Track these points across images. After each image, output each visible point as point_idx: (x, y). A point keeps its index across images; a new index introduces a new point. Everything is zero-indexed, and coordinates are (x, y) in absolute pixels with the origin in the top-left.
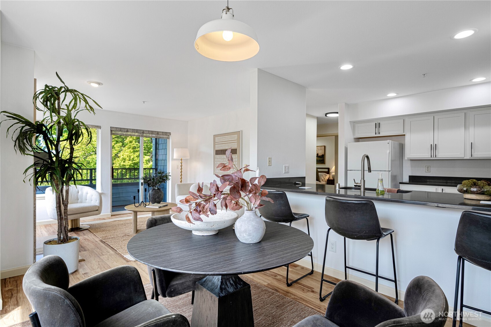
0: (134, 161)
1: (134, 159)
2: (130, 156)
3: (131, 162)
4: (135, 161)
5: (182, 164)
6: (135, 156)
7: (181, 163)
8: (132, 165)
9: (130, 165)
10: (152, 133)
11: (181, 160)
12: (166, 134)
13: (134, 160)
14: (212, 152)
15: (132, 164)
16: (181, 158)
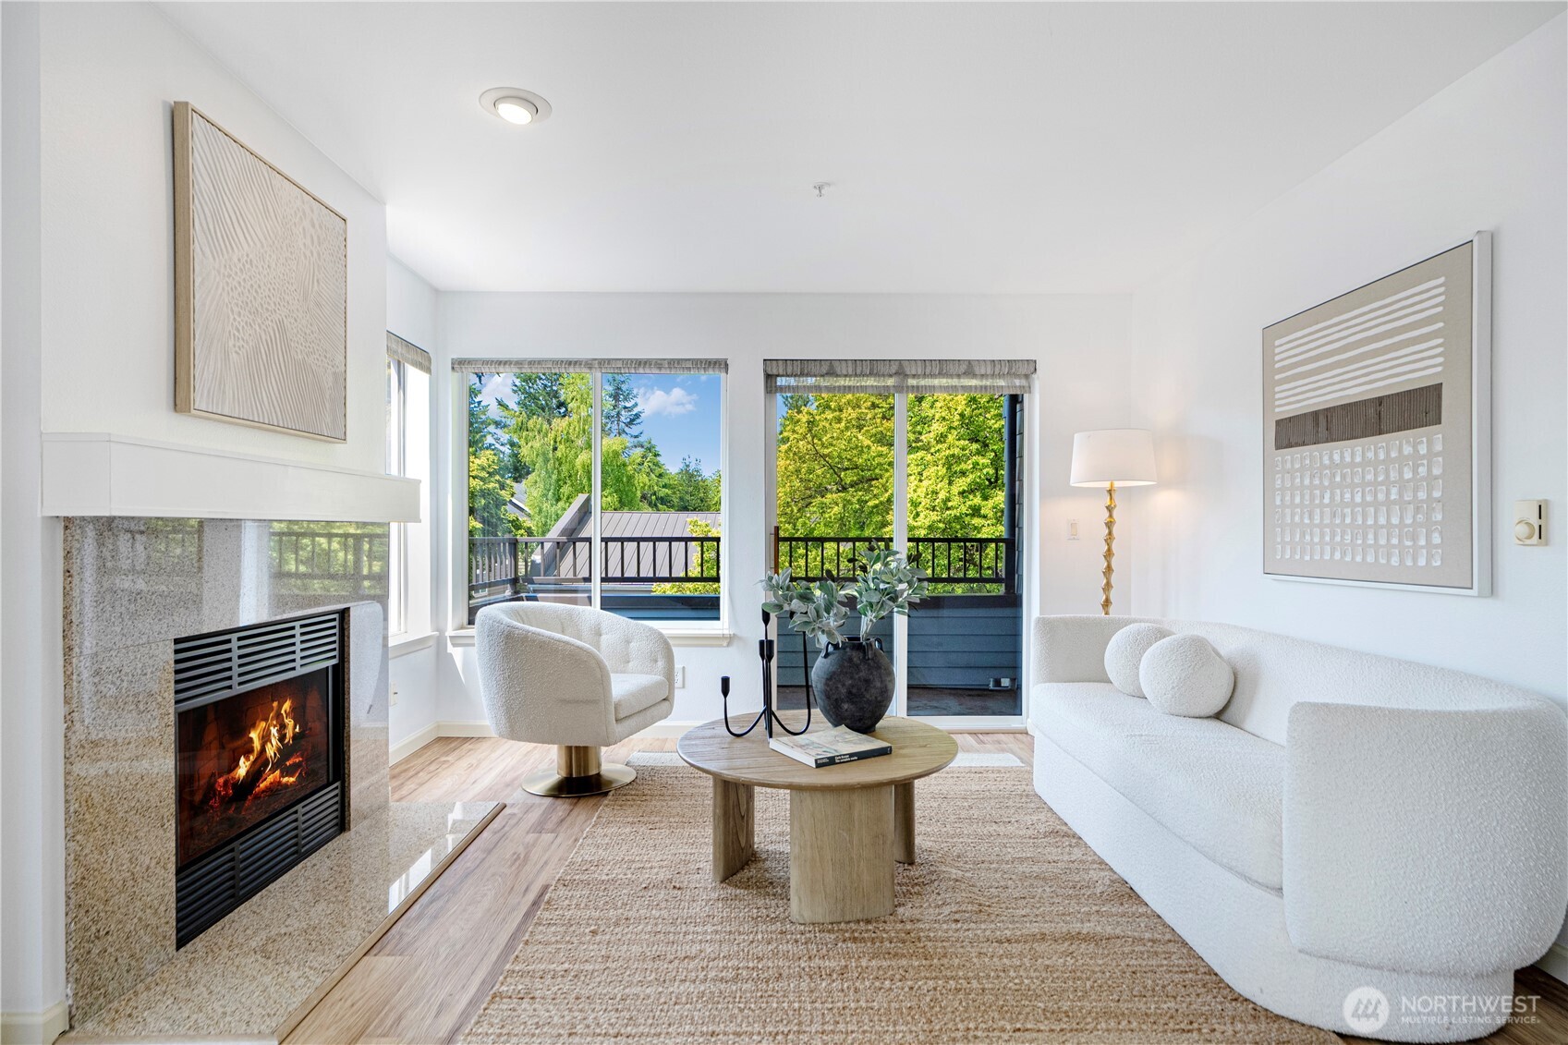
0: (948, 512)
1: (950, 504)
2: (933, 492)
3: (934, 516)
4: (953, 512)
5: (1111, 516)
6: (955, 490)
7: (1110, 509)
8: (941, 525)
9: (930, 528)
10: (941, 370)
11: (1110, 492)
12: (1010, 368)
13: (948, 509)
14: (1252, 433)
15: (940, 521)
16: (1107, 485)
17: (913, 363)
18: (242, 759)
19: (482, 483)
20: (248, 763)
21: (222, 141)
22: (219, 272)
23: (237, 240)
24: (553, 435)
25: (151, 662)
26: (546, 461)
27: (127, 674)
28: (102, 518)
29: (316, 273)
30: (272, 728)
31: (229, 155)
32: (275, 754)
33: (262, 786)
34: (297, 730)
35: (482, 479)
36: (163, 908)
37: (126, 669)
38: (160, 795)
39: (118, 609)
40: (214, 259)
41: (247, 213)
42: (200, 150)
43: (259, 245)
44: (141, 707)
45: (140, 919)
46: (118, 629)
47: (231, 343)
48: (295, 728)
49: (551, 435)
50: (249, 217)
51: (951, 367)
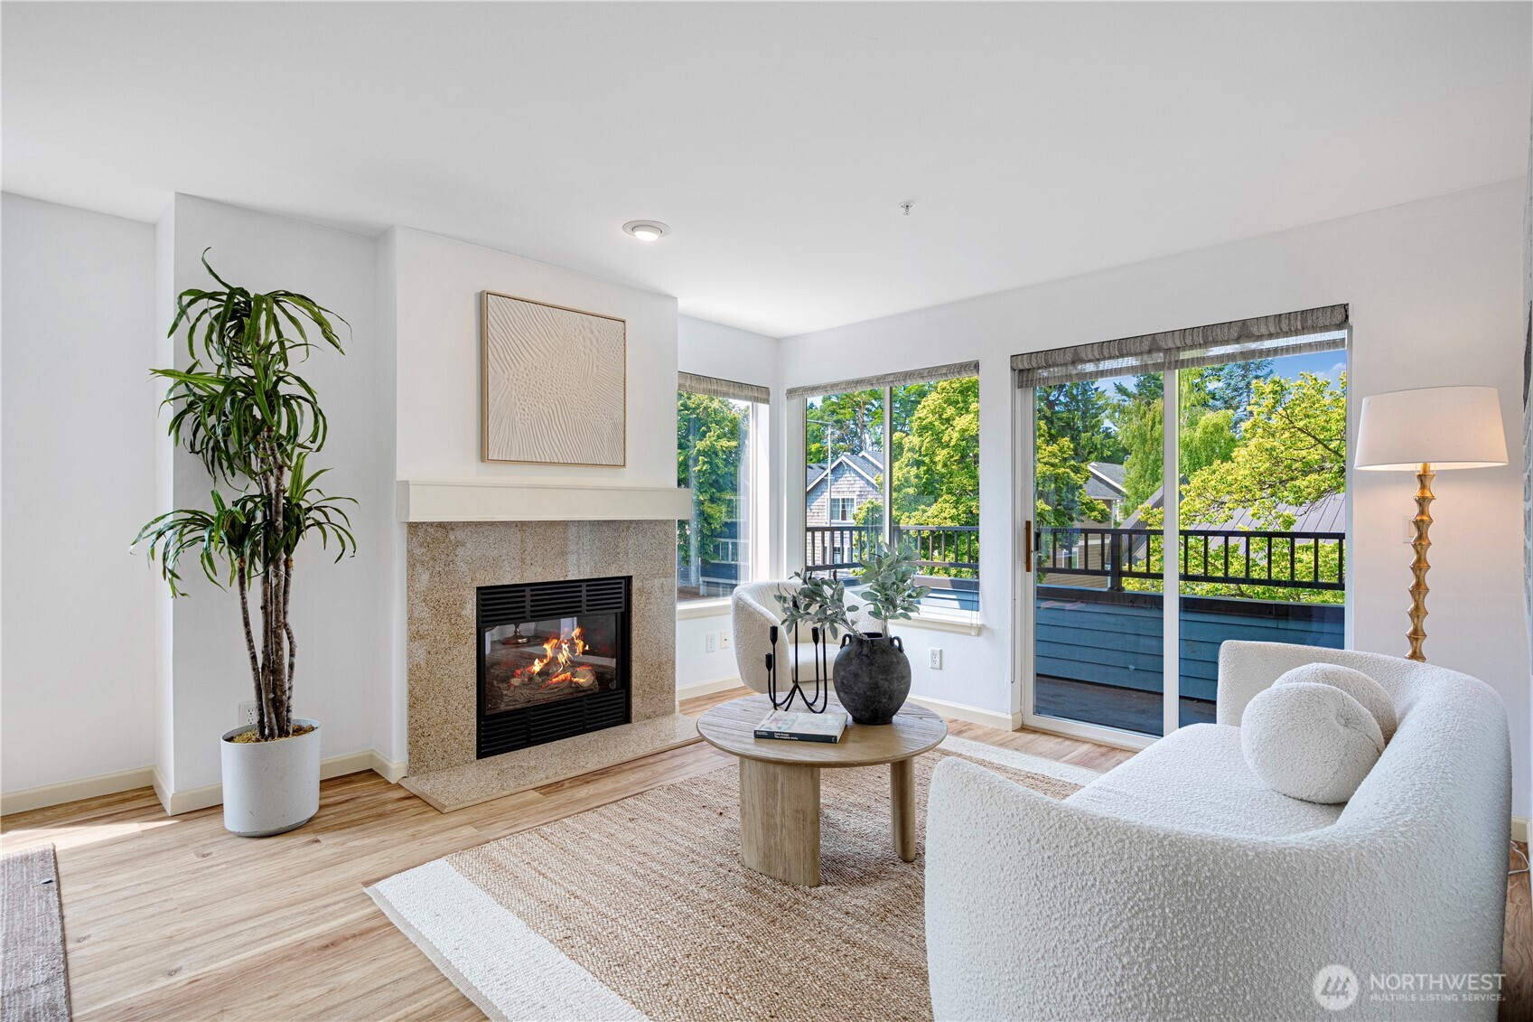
7: (1422, 502)
16: (1418, 468)
17: (1169, 335)
18: (537, 661)
19: (1052, 468)
20: (542, 664)
21: (512, 305)
22: (508, 380)
23: (521, 356)
24: (1151, 416)
25: (460, 598)
26: (1144, 441)
27: (443, 603)
28: (434, 523)
29: (595, 361)
30: (563, 644)
31: (517, 312)
32: (566, 662)
33: (554, 680)
34: (587, 648)
35: (1052, 465)
36: (467, 732)
37: (442, 601)
38: (466, 671)
39: (437, 569)
40: (504, 373)
41: (532, 340)
42: (493, 314)
43: (542, 356)
44: (453, 621)
45: (451, 734)
46: (437, 580)
47: (517, 419)
48: (584, 646)
49: (1149, 416)
50: (534, 341)
51: (1219, 334)
